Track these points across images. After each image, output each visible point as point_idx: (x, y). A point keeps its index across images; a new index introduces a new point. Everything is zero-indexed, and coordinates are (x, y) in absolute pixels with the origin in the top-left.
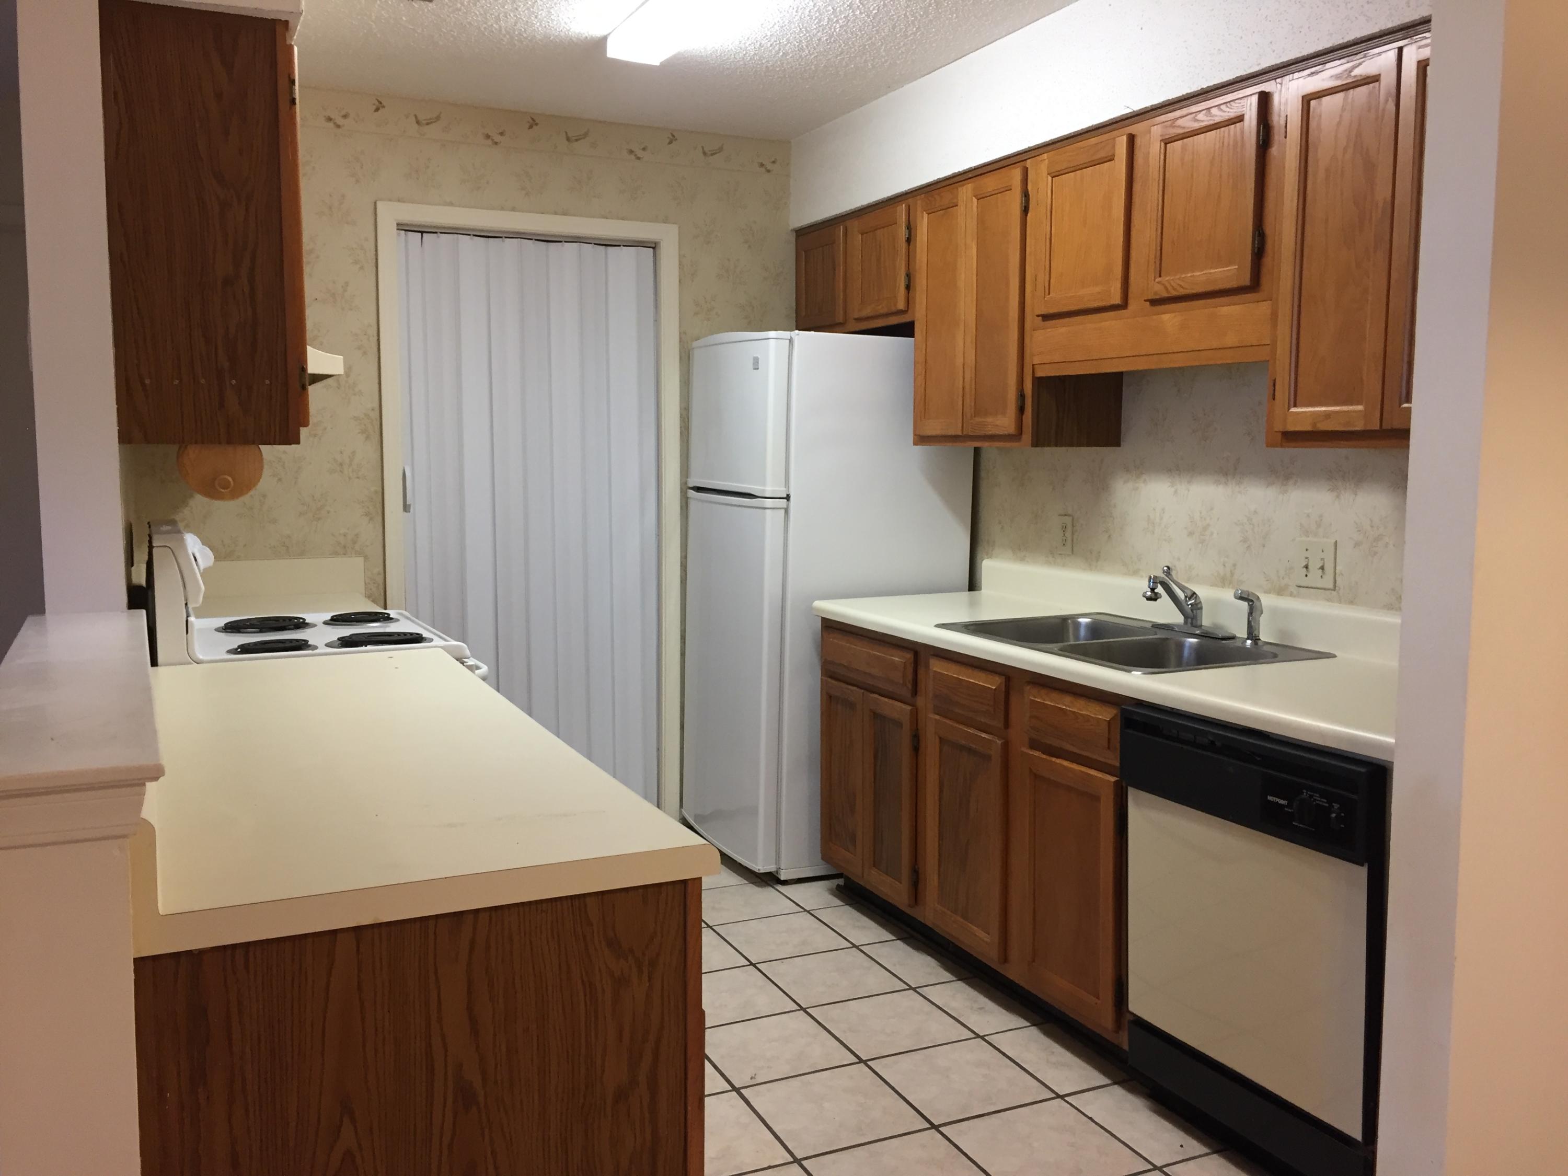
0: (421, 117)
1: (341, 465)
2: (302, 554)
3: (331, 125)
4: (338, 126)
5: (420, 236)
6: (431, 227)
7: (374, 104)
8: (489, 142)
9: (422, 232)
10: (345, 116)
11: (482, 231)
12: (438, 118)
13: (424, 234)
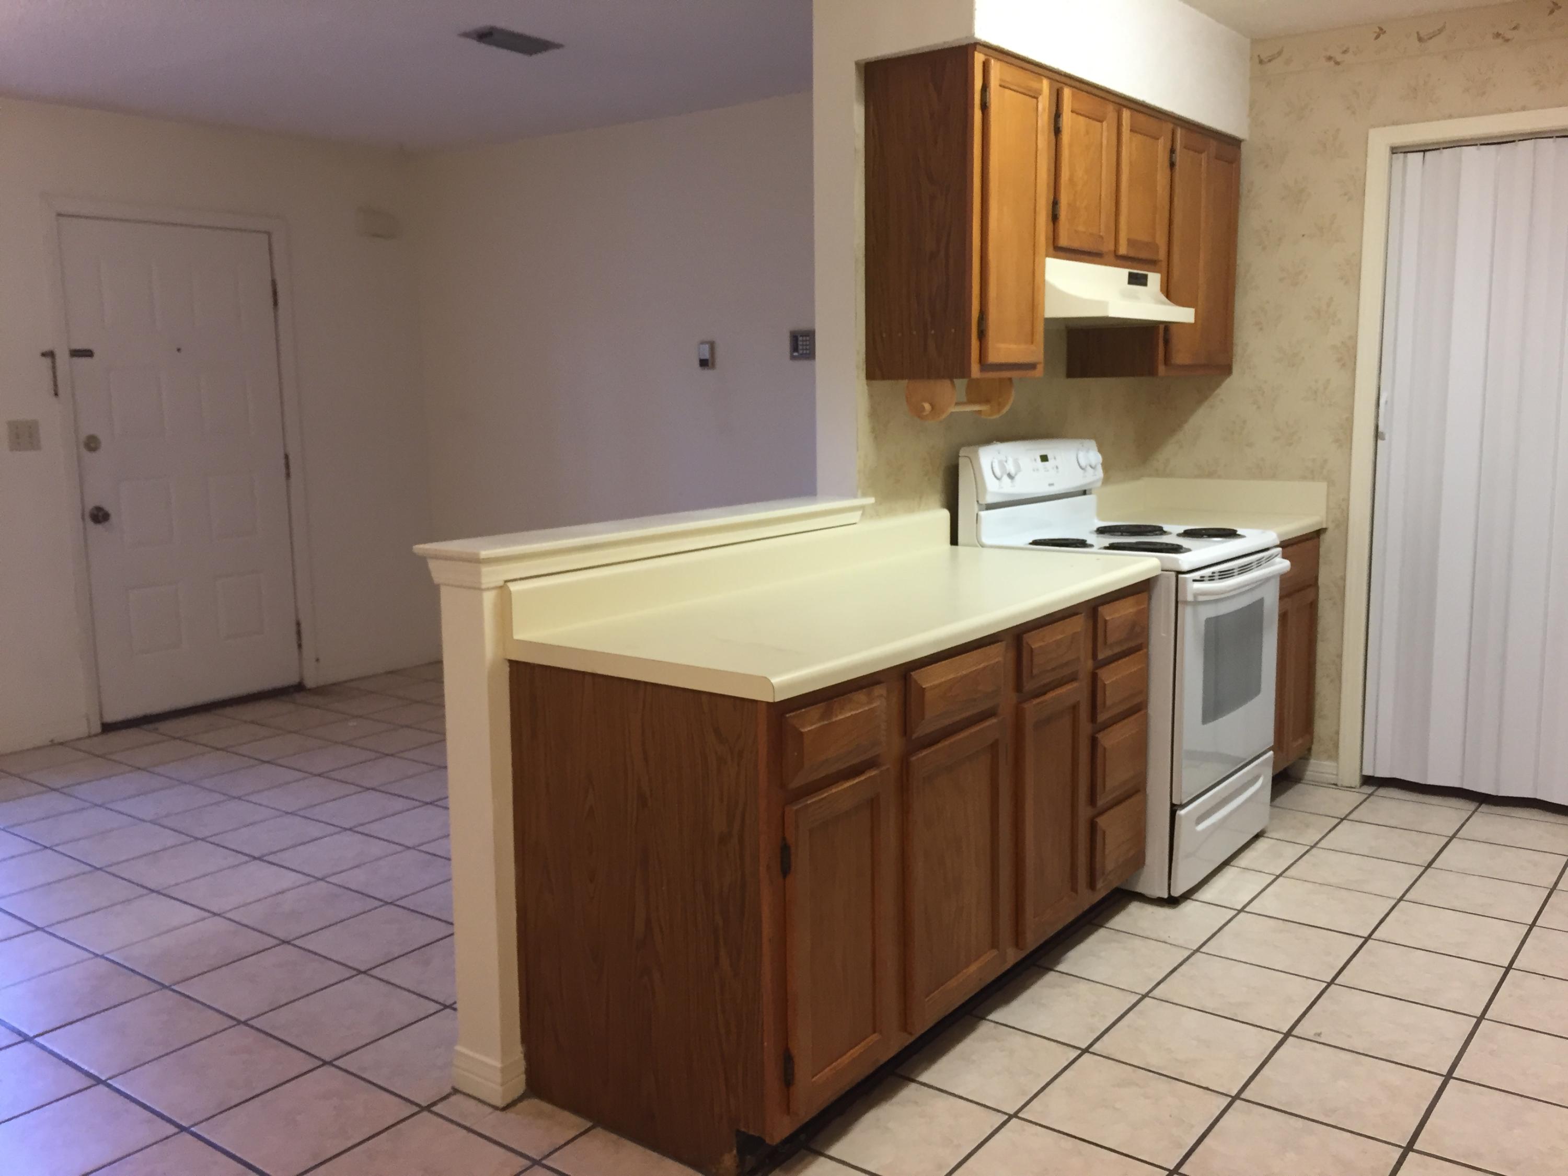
0: (1423, 34)
1: (1316, 392)
2: (1274, 477)
3: (1332, 63)
4: (1337, 63)
5: (1422, 157)
6: (1433, 144)
7: (1375, 32)
8: (1500, 41)
9: (1424, 151)
10: (1345, 52)
11: (1491, 138)
12: (1440, 31)
13: (1428, 154)
